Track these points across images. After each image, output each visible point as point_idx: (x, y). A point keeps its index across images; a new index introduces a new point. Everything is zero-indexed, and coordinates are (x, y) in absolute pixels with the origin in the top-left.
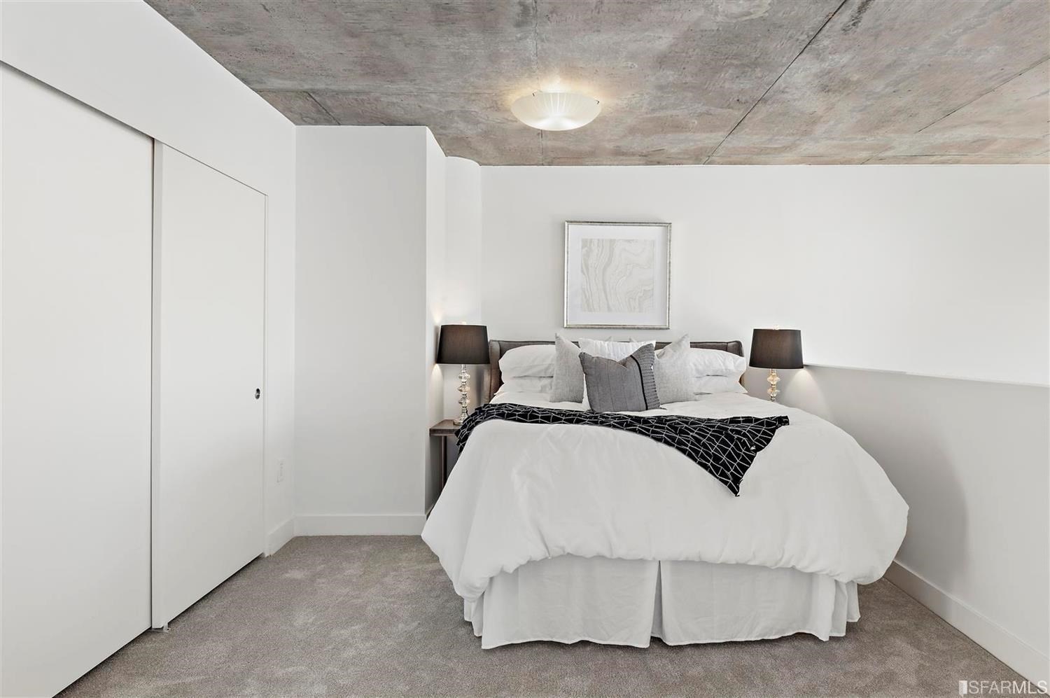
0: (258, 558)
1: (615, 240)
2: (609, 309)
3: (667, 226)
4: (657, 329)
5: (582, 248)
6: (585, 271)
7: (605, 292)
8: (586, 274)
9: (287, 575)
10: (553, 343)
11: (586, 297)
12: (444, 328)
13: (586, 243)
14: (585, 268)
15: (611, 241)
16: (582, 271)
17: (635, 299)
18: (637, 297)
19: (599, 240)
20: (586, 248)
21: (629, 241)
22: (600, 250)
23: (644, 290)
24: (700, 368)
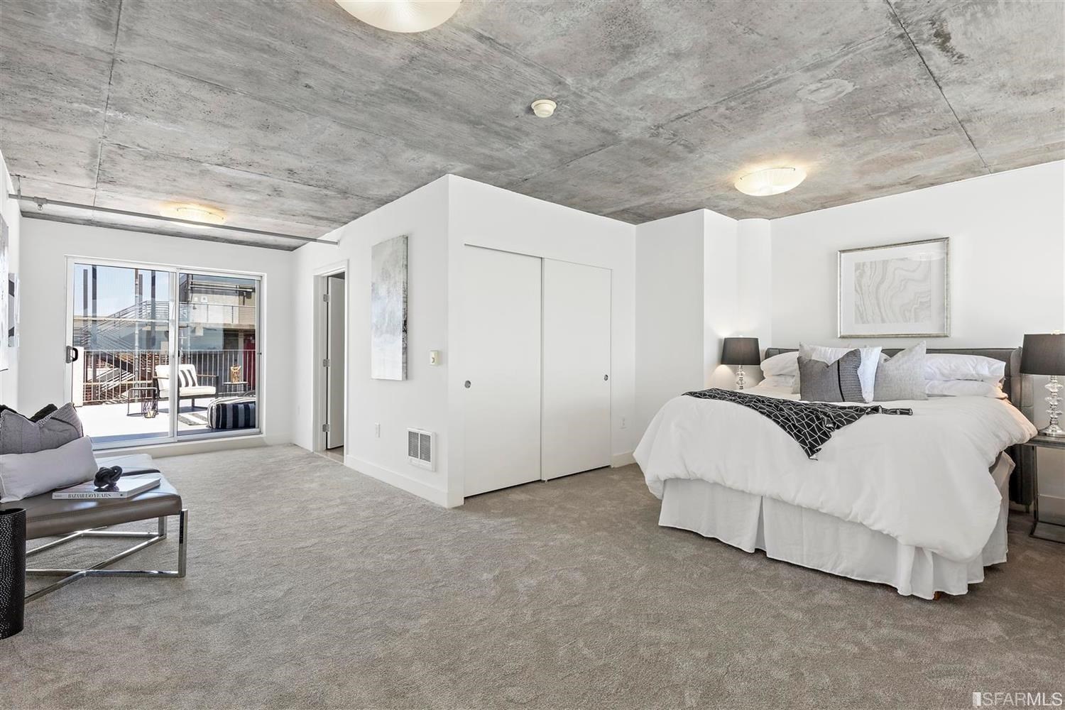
0: (607, 467)
1: (887, 261)
2: (883, 321)
3: (945, 240)
4: (934, 337)
5: (856, 271)
6: (859, 290)
7: (880, 308)
8: (860, 292)
9: (612, 477)
10: (798, 350)
11: (860, 311)
12: (726, 340)
13: (859, 267)
14: (859, 288)
15: (884, 261)
16: (856, 291)
17: (910, 311)
18: (913, 310)
19: (871, 262)
20: (859, 271)
21: (902, 259)
22: (873, 271)
23: (921, 302)
24: (946, 372)
